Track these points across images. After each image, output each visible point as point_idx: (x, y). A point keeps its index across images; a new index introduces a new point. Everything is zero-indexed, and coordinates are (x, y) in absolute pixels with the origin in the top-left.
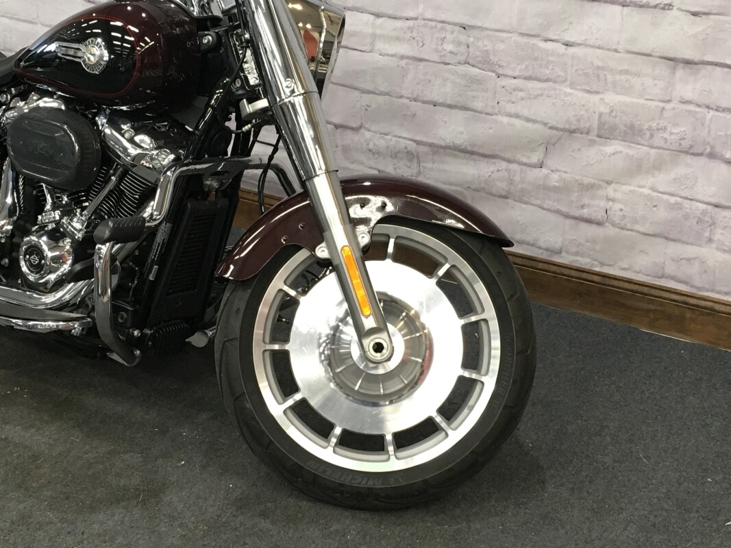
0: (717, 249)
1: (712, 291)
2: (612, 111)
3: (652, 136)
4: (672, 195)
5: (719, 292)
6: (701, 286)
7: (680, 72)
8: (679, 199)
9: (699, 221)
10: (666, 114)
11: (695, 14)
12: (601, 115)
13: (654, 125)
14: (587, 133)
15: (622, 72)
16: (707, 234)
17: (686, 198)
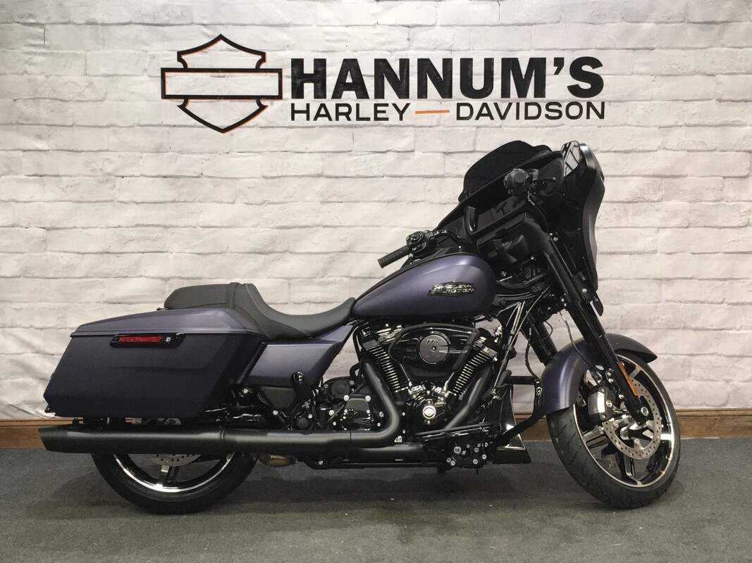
0: (694, 379)
1: (693, 405)
2: (628, 313)
3: (652, 323)
4: (666, 354)
5: (697, 405)
6: (686, 404)
7: (664, 286)
8: (670, 356)
9: (683, 366)
10: (658, 310)
11: (669, 254)
12: (622, 316)
13: (652, 317)
14: (615, 328)
15: (632, 291)
16: (687, 373)
17: (673, 354)
